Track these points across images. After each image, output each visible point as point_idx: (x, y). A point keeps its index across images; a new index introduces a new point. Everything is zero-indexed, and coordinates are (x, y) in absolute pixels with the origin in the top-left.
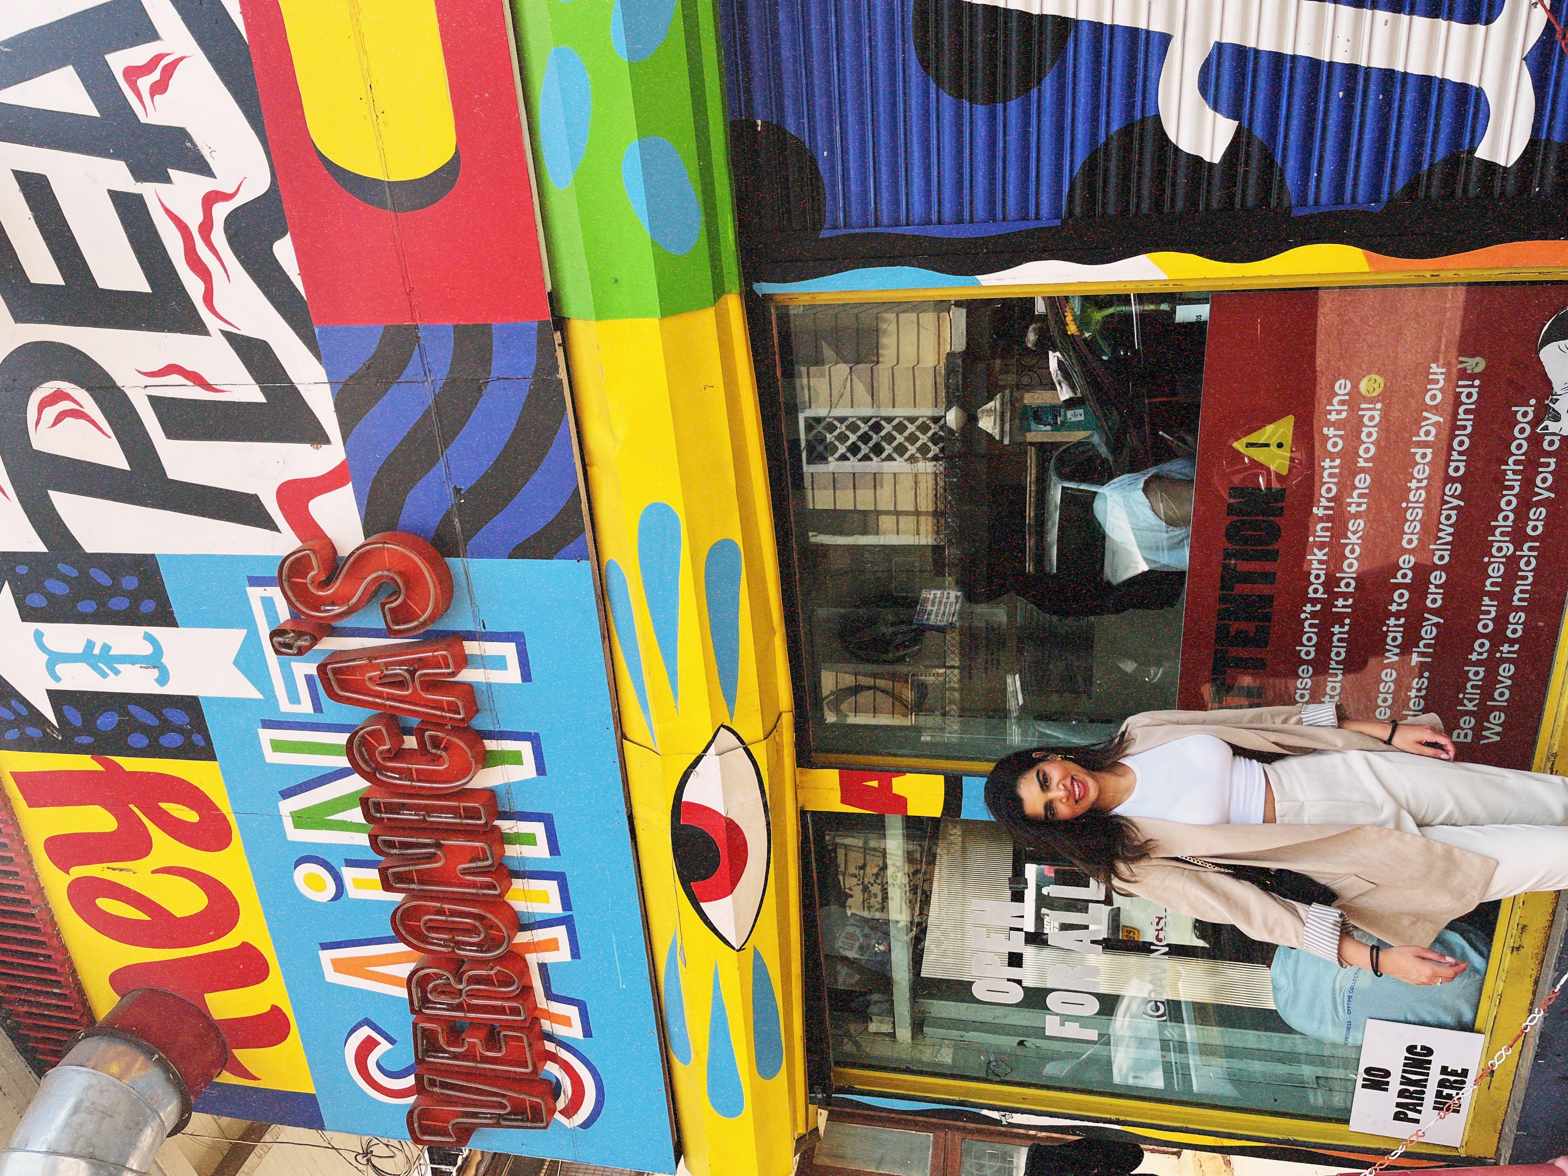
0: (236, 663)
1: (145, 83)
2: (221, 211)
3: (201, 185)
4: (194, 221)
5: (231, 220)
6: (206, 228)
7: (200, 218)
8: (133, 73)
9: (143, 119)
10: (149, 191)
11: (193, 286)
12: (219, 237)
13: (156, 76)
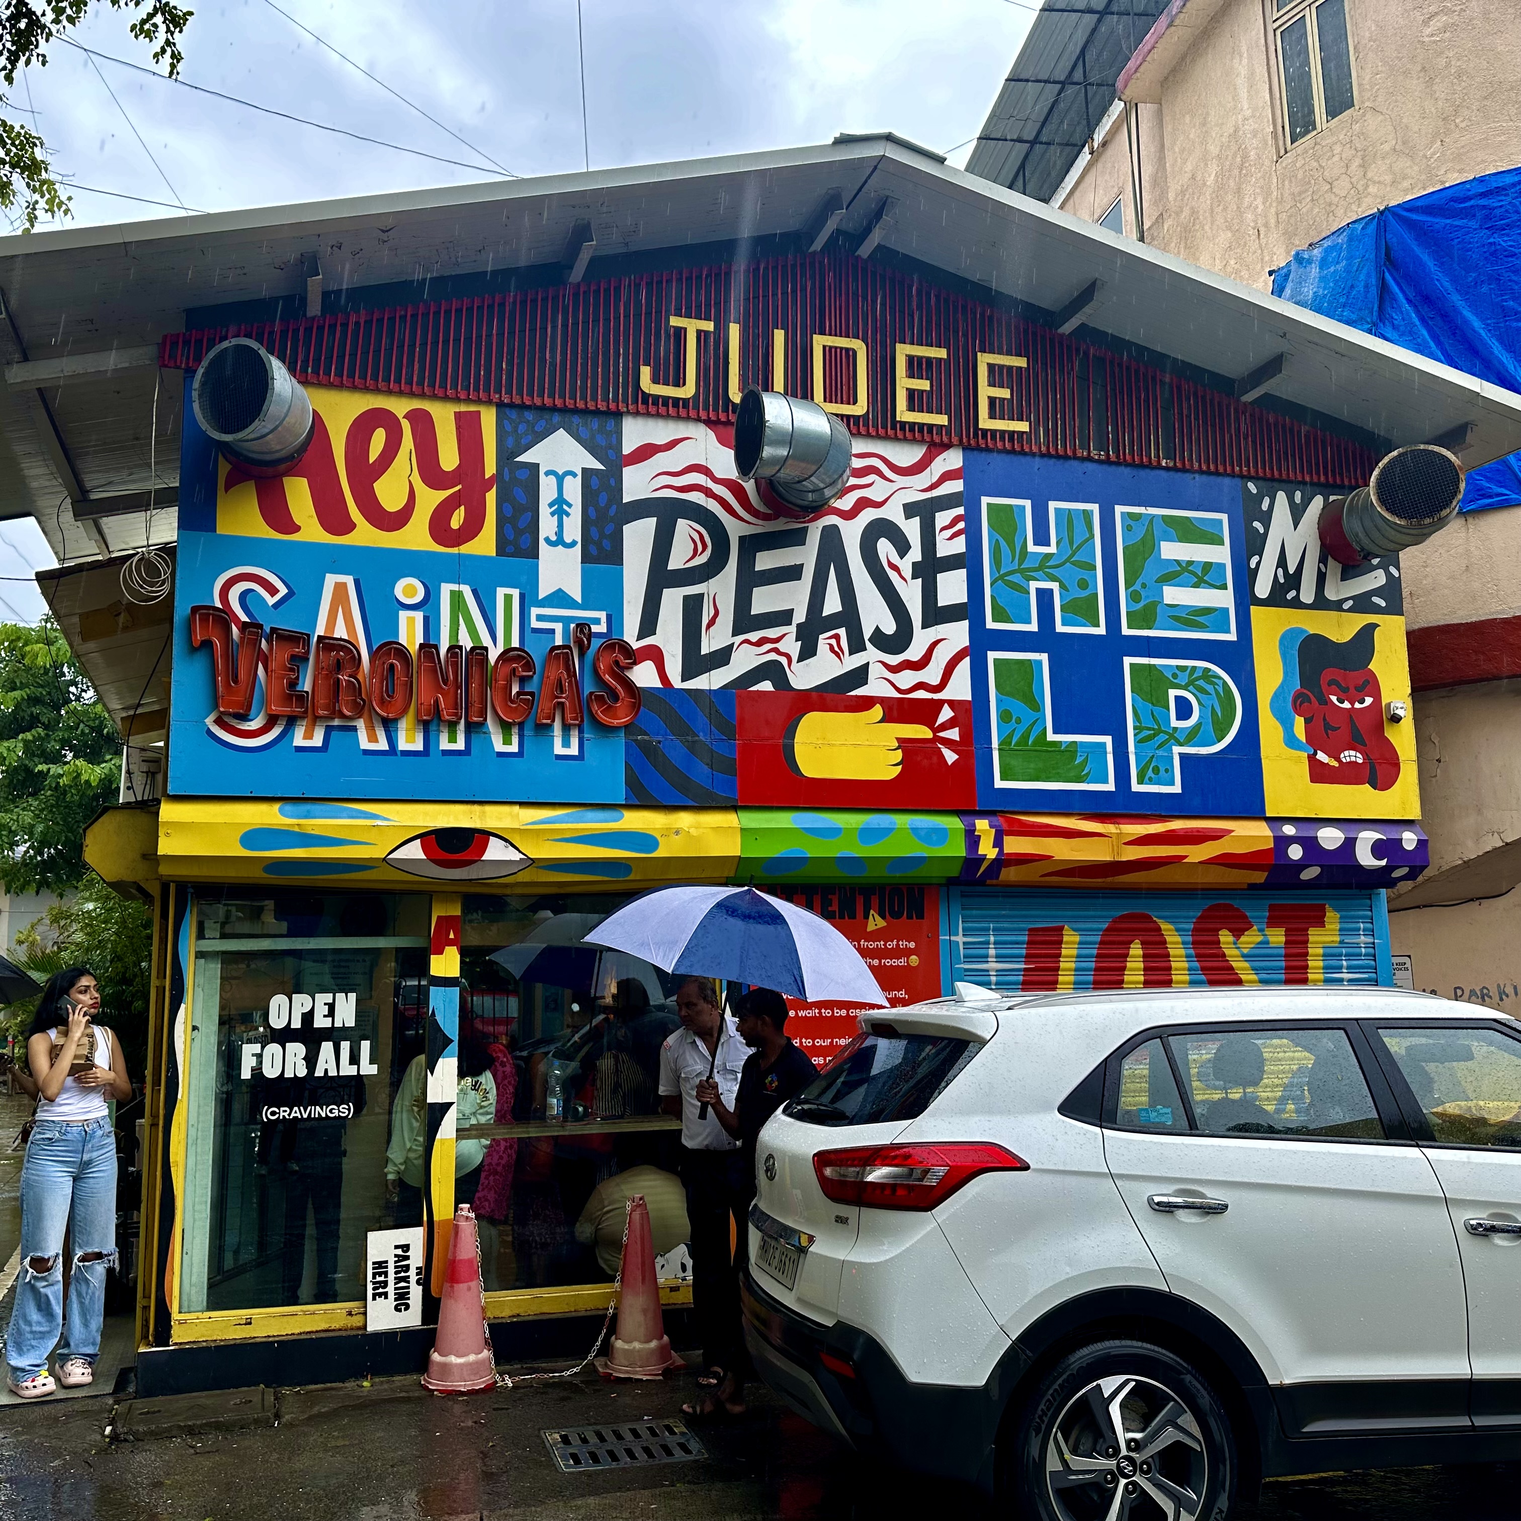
0: (560, 590)
1: (833, 642)
2: (784, 661)
3: (795, 652)
4: (780, 646)
5: (778, 663)
6: (776, 651)
7: (782, 650)
8: (837, 637)
9: (821, 637)
10: (792, 629)
11: (754, 636)
12: (773, 656)
13: (836, 649)
